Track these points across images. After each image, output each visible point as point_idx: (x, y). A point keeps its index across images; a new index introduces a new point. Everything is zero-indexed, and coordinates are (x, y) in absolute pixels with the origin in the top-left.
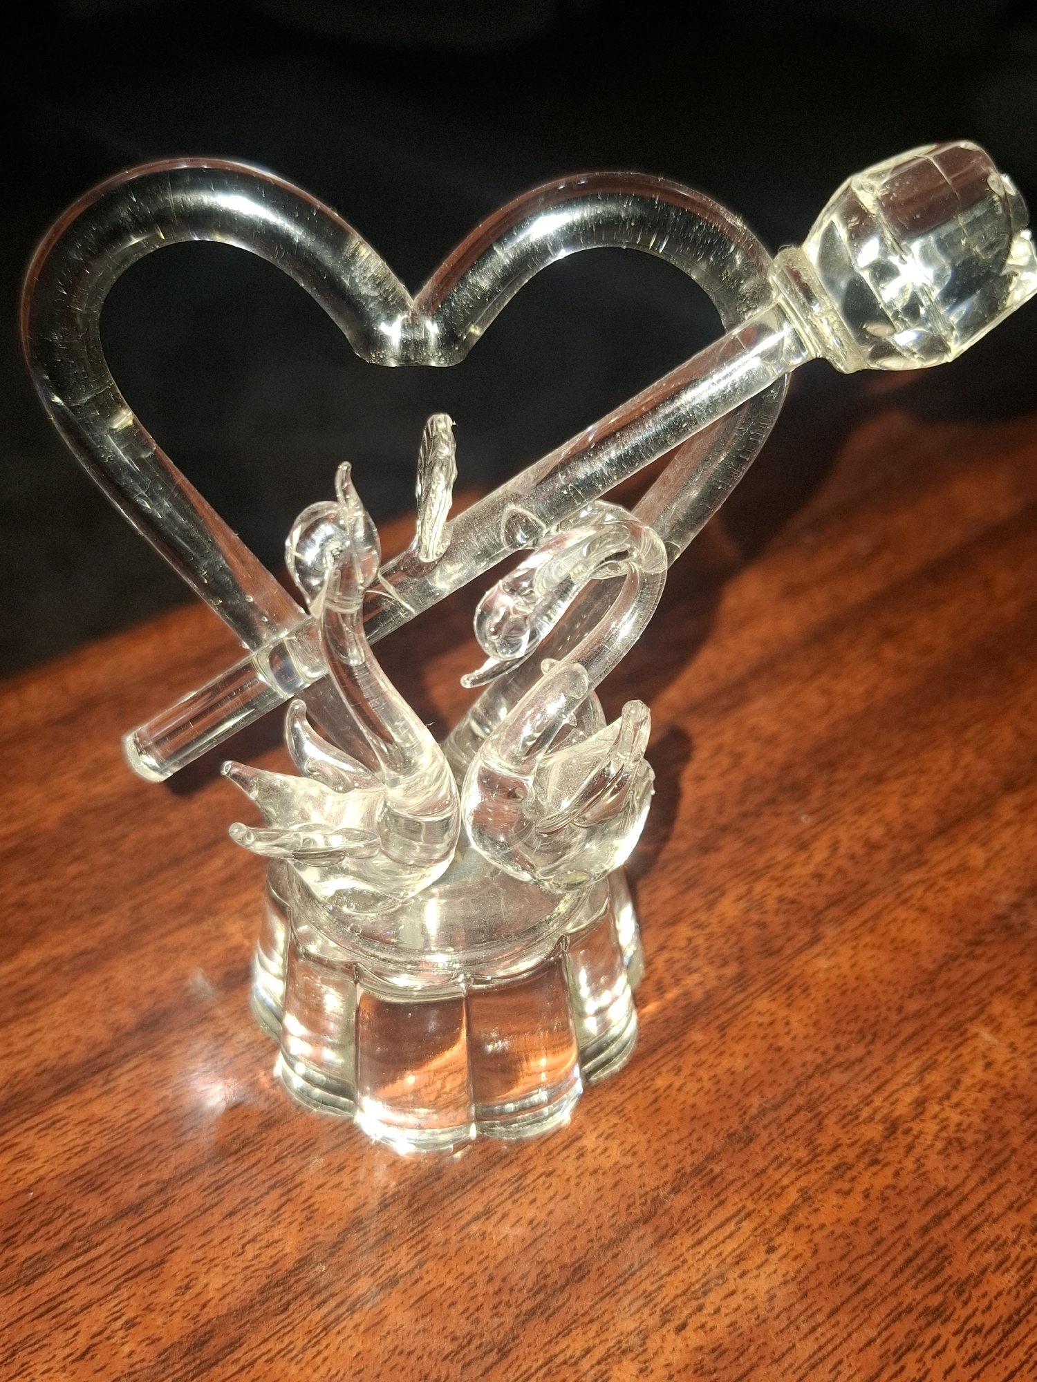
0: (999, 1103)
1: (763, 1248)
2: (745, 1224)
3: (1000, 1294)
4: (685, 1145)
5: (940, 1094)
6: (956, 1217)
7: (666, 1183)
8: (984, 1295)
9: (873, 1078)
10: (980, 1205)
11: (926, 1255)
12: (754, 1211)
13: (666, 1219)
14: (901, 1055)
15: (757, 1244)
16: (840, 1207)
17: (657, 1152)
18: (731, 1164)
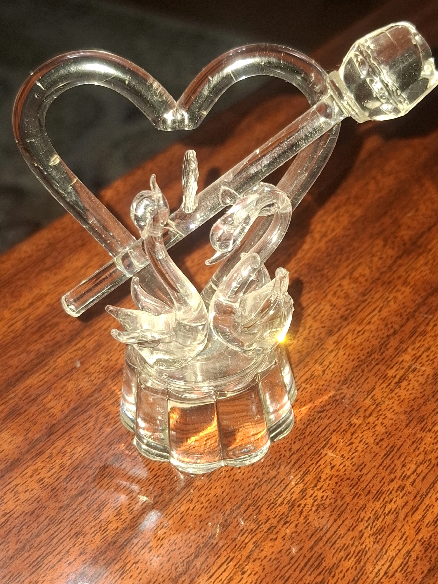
0: (339, 484)
1: (240, 573)
2: (230, 564)
3: (348, 570)
4: (198, 534)
5: (312, 486)
6: (325, 539)
7: (192, 554)
8: (341, 572)
9: (282, 484)
10: (335, 532)
11: (313, 559)
12: (234, 557)
13: (194, 570)
14: (293, 471)
15: (237, 572)
16: (273, 547)
17: (186, 541)
18: (221, 538)
